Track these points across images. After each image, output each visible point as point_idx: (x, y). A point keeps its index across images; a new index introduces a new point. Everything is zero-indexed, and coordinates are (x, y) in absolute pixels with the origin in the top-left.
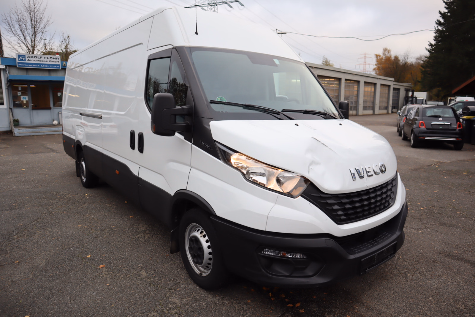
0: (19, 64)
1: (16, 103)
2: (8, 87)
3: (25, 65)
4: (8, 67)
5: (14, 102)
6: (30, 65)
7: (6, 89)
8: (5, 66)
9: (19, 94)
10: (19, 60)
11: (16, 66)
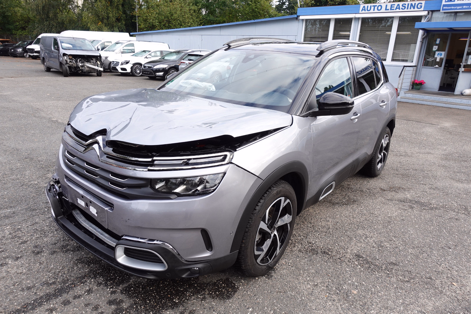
0: (444, 8)
1: (428, 60)
2: (423, 39)
3: (452, 7)
4: (430, 13)
5: (425, 59)
6: (458, 8)
7: (420, 42)
8: (427, 12)
9: (435, 48)
10: (446, 2)
11: (440, 10)
